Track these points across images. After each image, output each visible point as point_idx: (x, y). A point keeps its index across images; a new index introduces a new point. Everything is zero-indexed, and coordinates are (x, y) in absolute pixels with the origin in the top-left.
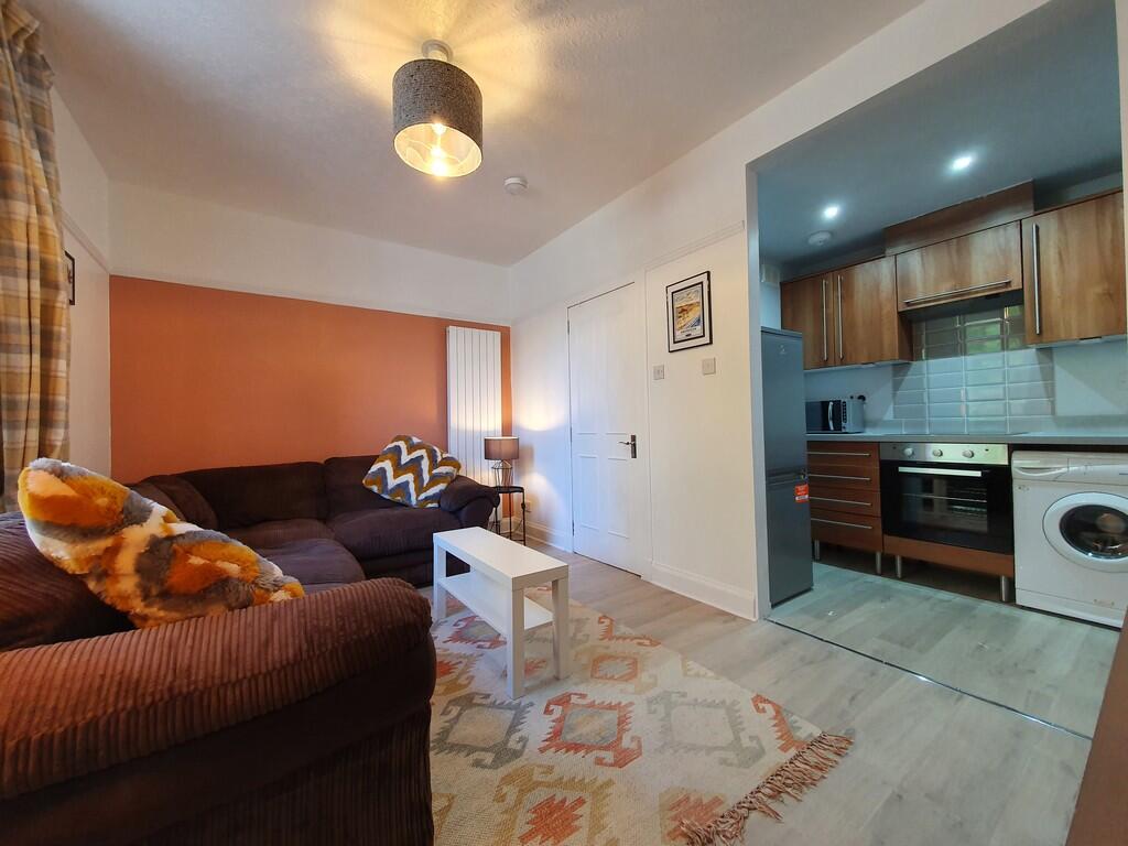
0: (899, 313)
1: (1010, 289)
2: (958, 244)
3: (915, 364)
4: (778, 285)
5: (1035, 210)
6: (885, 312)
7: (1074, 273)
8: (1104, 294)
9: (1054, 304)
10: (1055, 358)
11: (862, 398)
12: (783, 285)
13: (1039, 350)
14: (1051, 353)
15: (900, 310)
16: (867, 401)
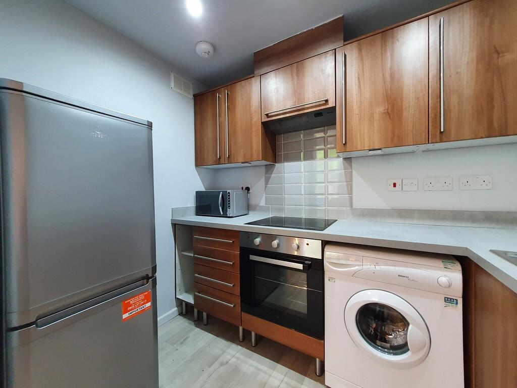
0: (262, 123)
1: (327, 106)
2: (297, 68)
3: (277, 165)
4: (191, 97)
5: (344, 41)
6: (254, 121)
7: (367, 94)
8: (385, 113)
9: (354, 120)
10: (354, 165)
11: (248, 189)
12: (195, 96)
13: (345, 159)
14: (351, 162)
15: (263, 121)
16: (251, 191)
